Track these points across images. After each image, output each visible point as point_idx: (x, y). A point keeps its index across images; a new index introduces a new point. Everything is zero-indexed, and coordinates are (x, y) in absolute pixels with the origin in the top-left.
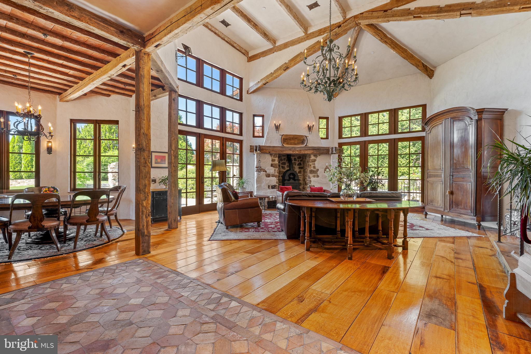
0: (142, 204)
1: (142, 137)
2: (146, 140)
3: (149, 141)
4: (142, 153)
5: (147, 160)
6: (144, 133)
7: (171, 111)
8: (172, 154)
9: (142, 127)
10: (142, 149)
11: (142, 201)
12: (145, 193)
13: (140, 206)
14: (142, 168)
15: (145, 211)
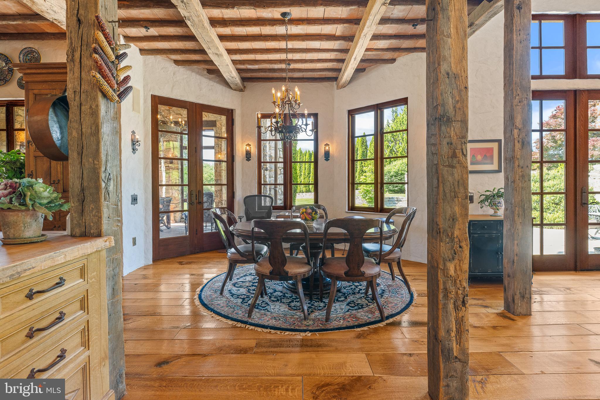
0: (445, 270)
1: (444, 86)
2: (455, 92)
3: (463, 93)
4: (443, 128)
5: (459, 147)
6: (448, 74)
7: (512, 38)
8: (516, 136)
9: (444, 56)
10: (443, 116)
11: (444, 260)
12: (452, 240)
13: (440, 274)
14: (445, 171)
15: (453, 289)
